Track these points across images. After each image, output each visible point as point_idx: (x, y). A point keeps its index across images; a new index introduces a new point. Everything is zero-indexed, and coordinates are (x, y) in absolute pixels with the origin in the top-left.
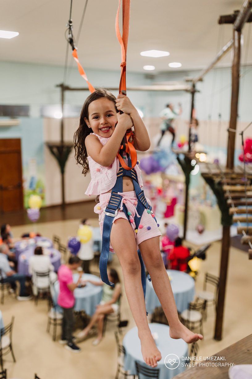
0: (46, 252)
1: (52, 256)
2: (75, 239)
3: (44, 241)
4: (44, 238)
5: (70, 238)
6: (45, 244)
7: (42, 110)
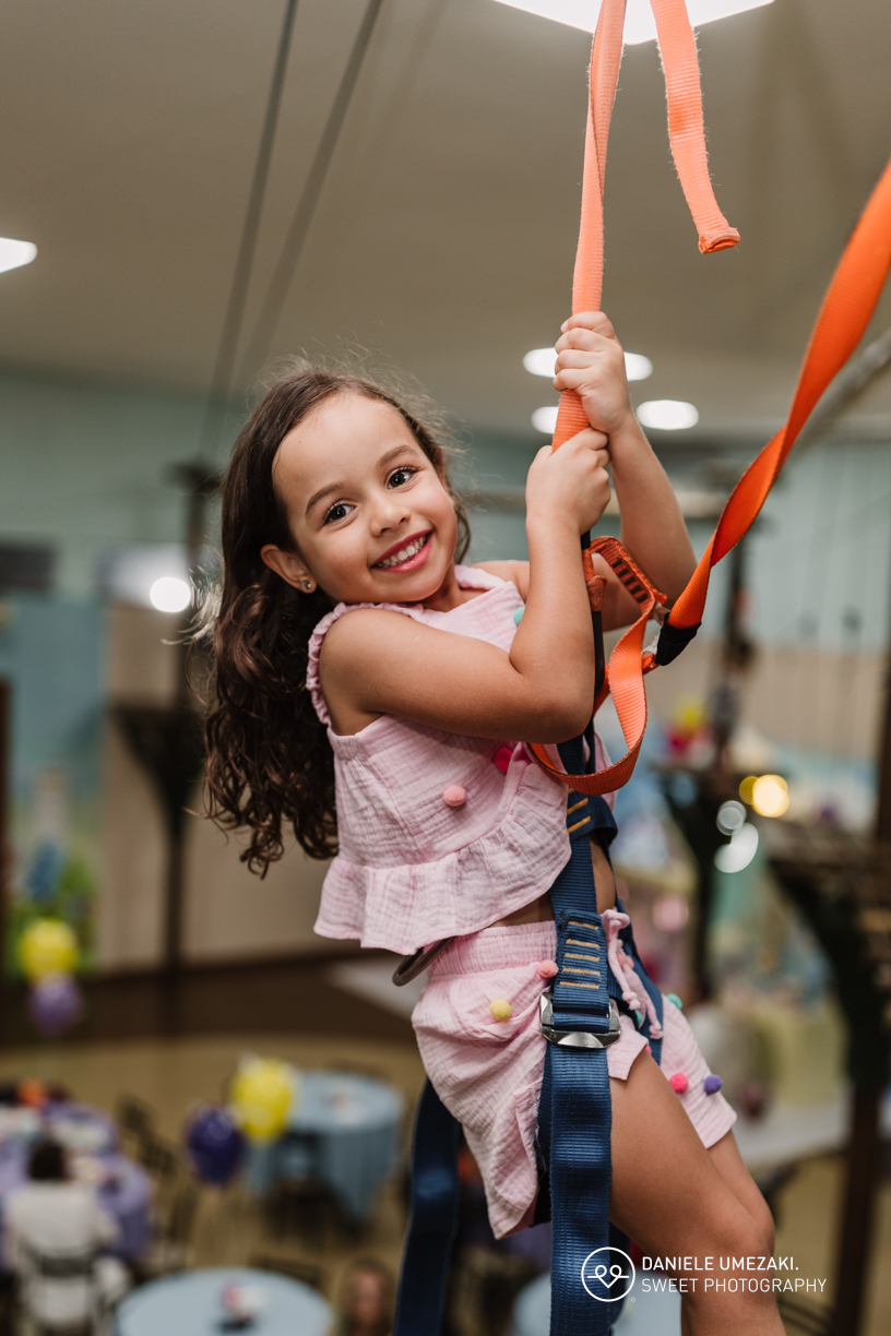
0: (88, 1169)
1: (111, 1187)
2: (213, 1116)
3: (80, 1118)
4: (83, 1107)
5: (195, 1107)
6: (84, 1136)
7: (104, 570)
